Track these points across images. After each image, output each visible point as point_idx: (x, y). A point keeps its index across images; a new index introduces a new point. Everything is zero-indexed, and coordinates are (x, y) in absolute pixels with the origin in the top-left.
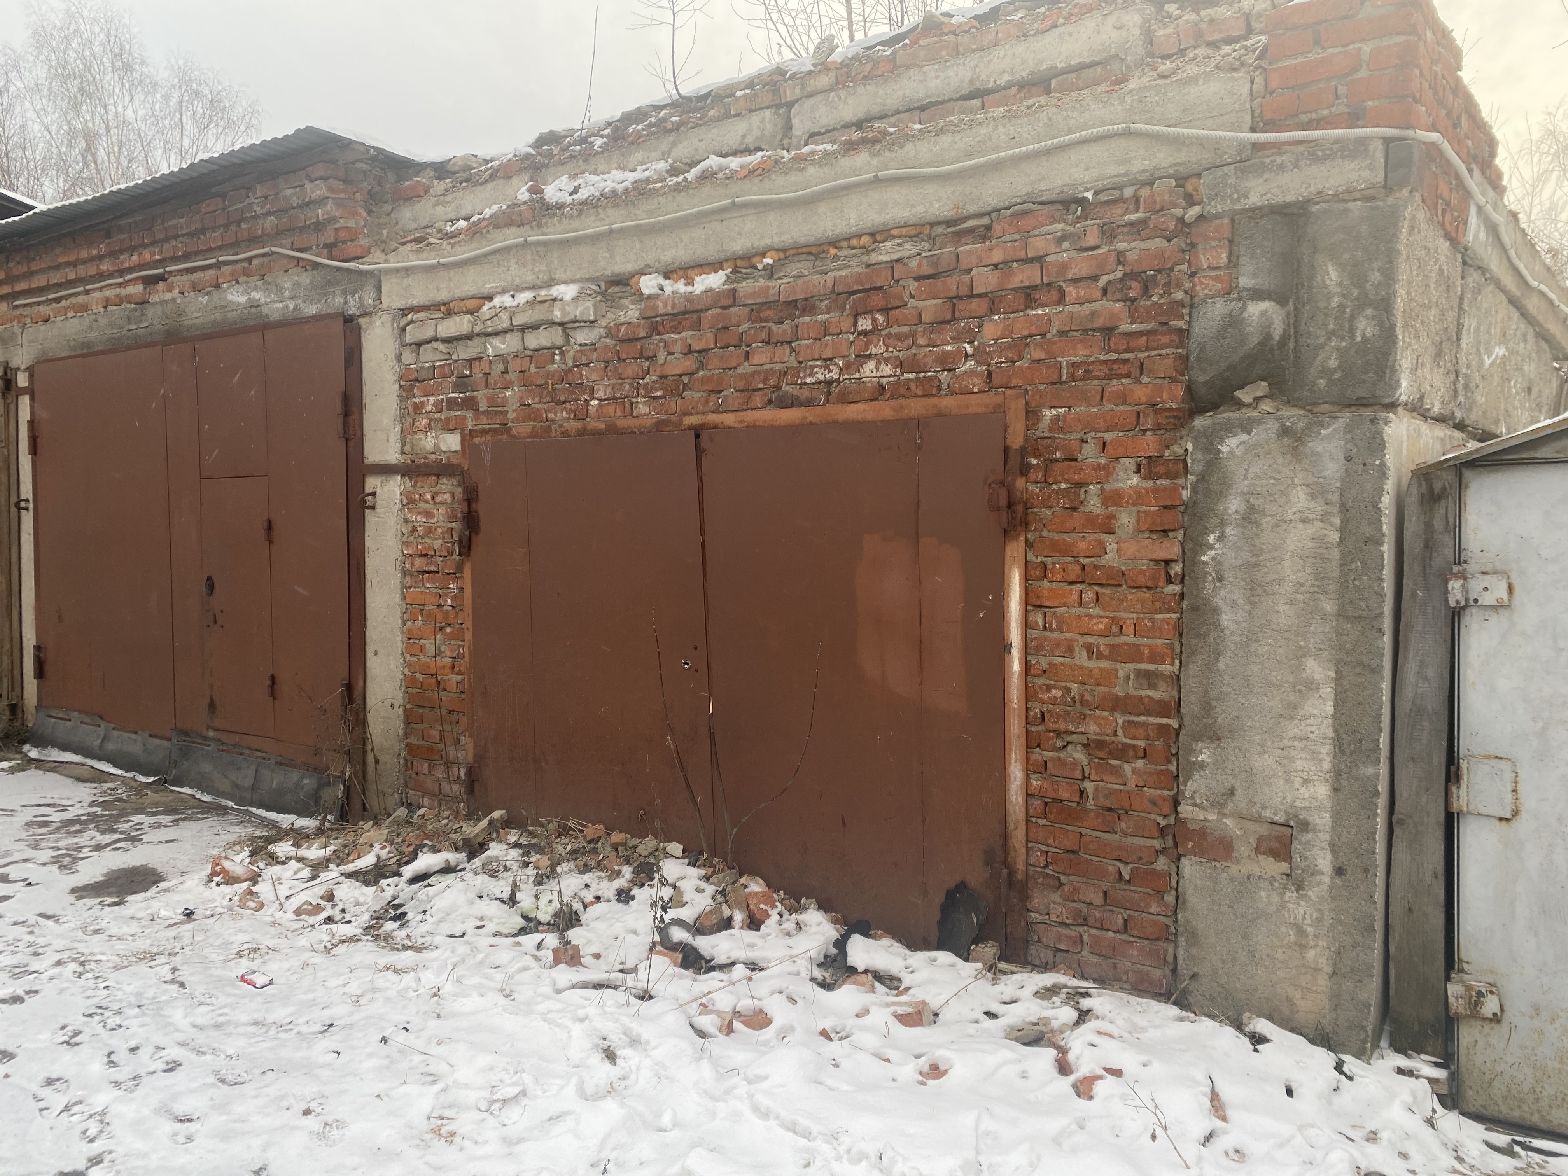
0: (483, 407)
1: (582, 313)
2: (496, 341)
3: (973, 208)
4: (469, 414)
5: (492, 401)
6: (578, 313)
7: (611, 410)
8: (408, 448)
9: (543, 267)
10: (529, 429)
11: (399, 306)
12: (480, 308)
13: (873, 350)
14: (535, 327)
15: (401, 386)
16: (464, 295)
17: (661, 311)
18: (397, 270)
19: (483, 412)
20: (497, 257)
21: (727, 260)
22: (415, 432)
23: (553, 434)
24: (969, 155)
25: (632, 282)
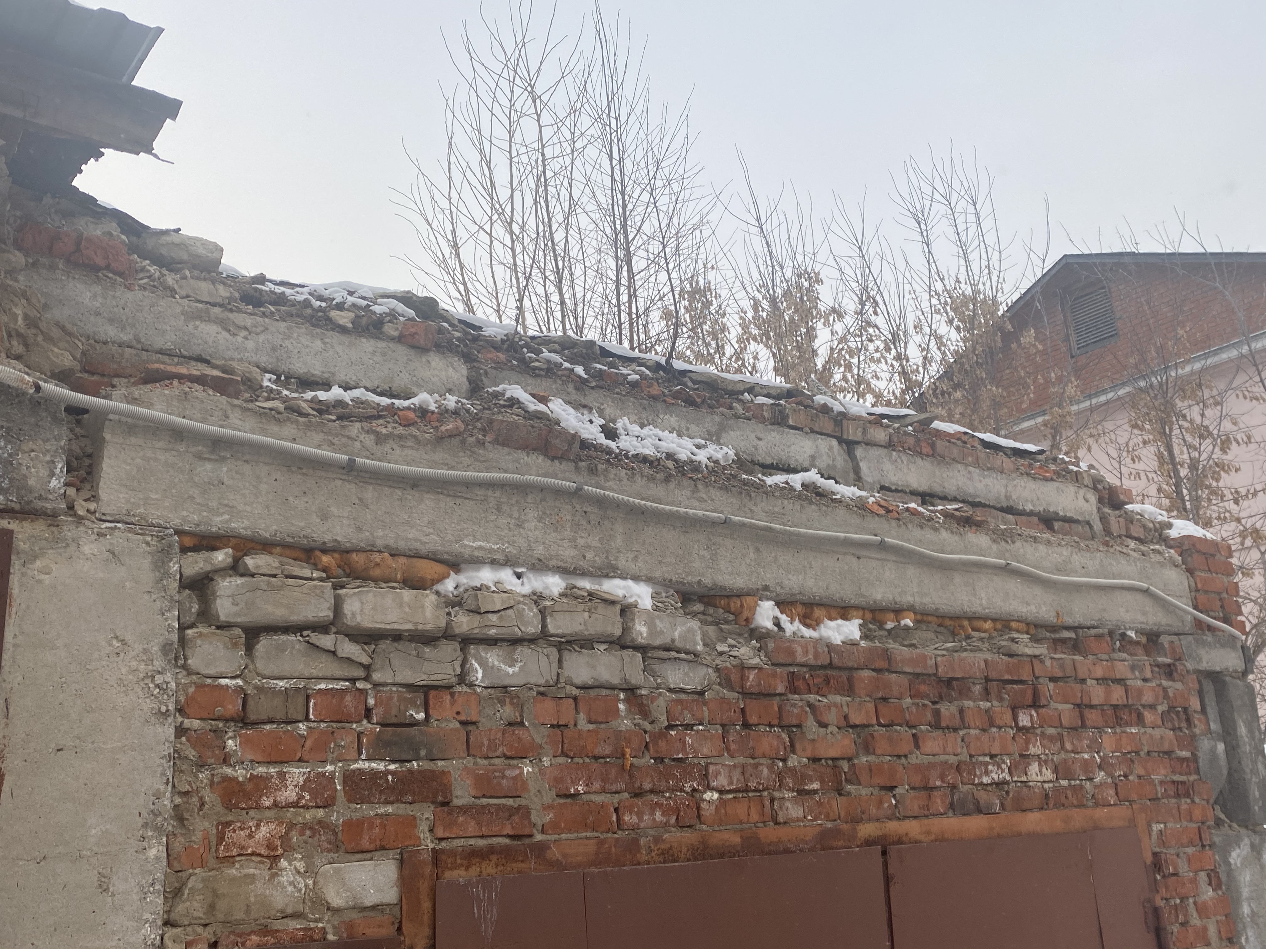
0: (462, 794)
1: (683, 636)
2: (493, 657)
4: (425, 812)
5: (485, 783)
6: (676, 635)
7: (741, 810)
8: (191, 907)
9: (594, 541)
10: (591, 847)
11: (176, 522)
12: (441, 579)
13: (1032, 750)
14: (584, 643)
15: (180, 731)
16: (402, 545)
17: (800, 659)
19: (465, 809)
22: (229, 860)
23: (643, 856)
24: (1059, 570)
25: (735, 604)
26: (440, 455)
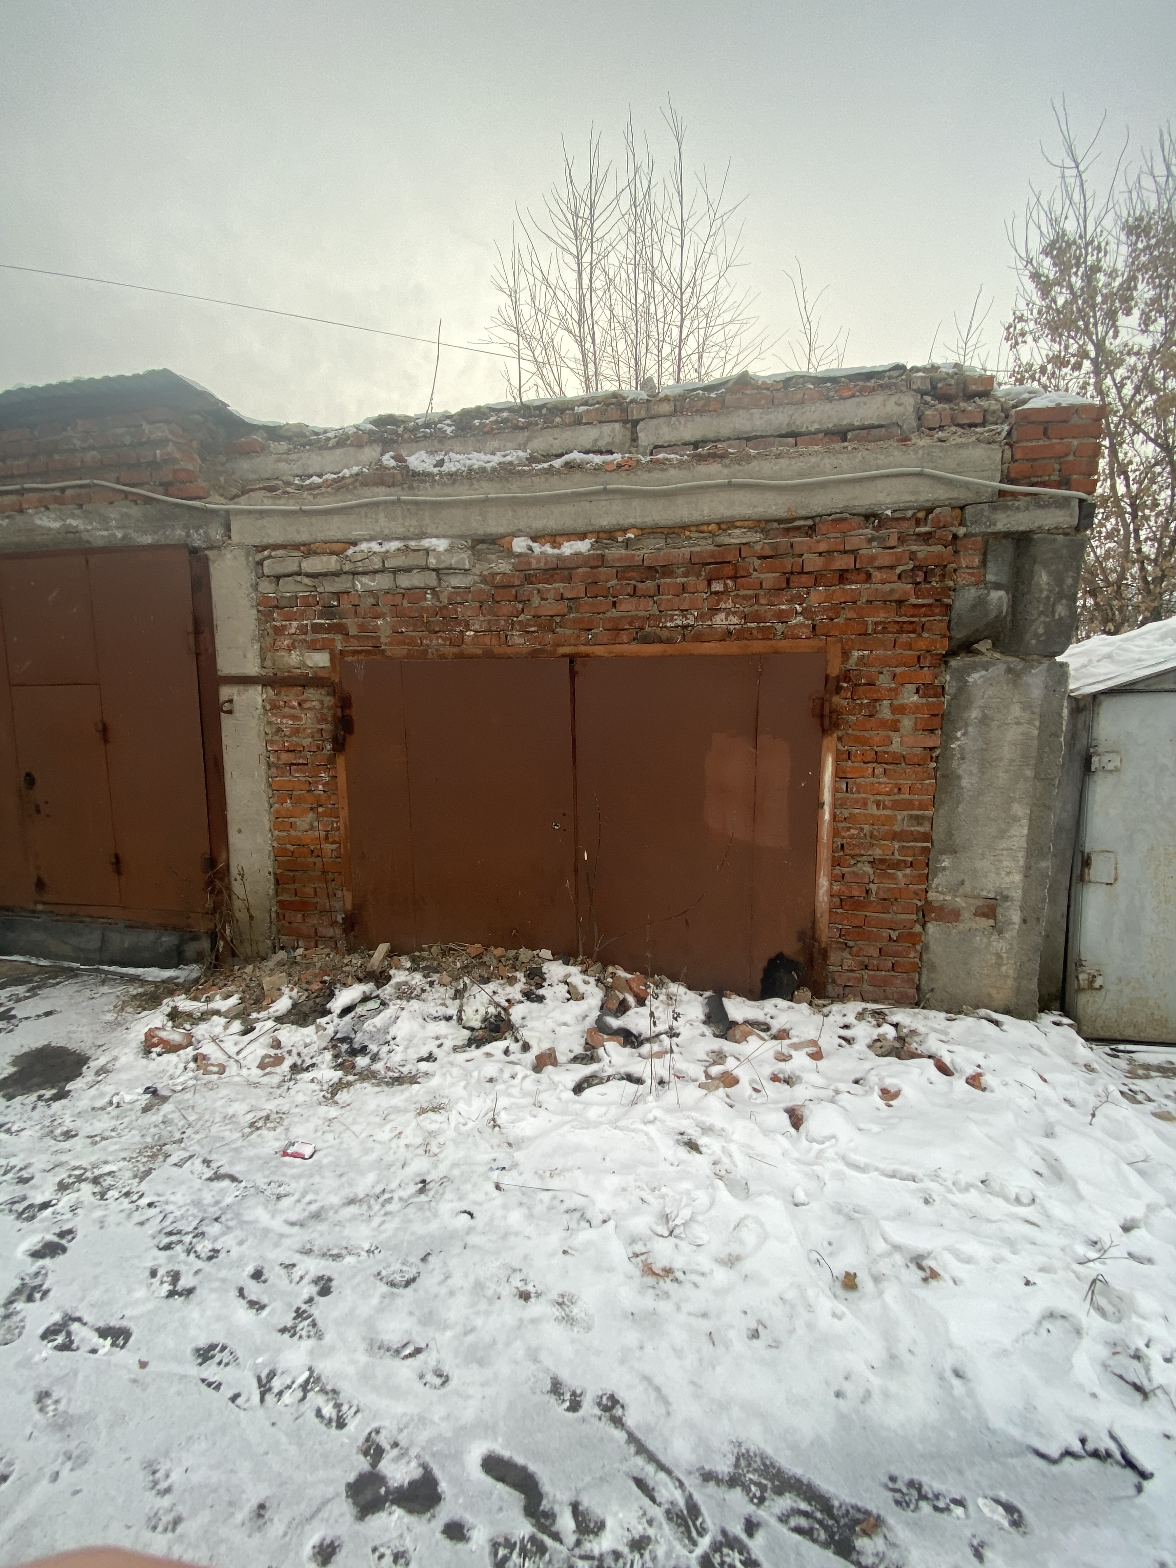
0: (353, 631)
1: (456, 562)
2: (365, 579)
3: (803, 513)
4: (339, 638)
5: (362, 627)
6: (453, 562)
7: (487, 640)
8: (268, 663)
9: (414, 523)
10: (405, 652)
11: (253, 543)
12: (345, 550)
13: (723, 605)
14: (408, 570)
15: (259, 611)
16: (327, 538)
17: (534, 566)
18: (250, 512)
19: (353, 637)
20: (363, 511)
21: (591, 532)
22: (277, 650)
23: (430, 656)
24: (801, 475)
25: (503, 541)
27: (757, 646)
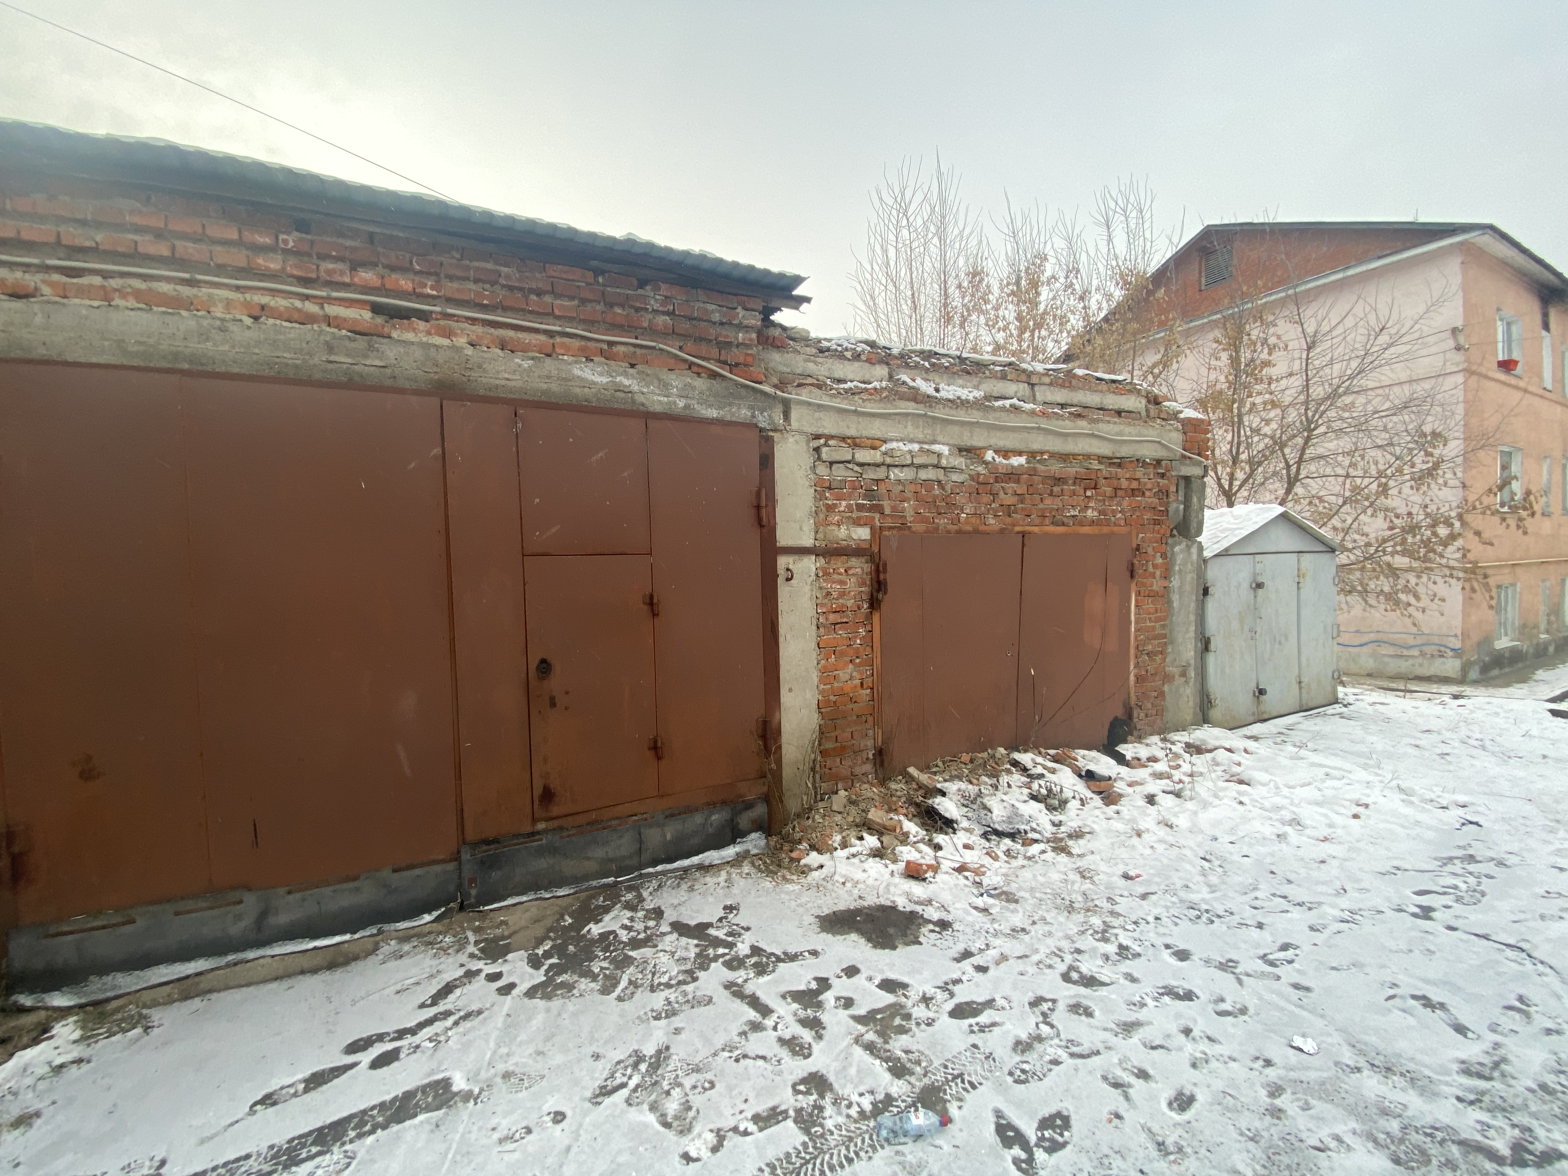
0: (887, 511)
2: (896, 471)
3: (1118, 455)
4: (877, 516)
5: (894, 509)
6: (956, 463)
7: (973, 520)
8: (820, 536)
9: (930, 432)
10: (925, 528)
11: (810, 431)
12: (881, 446)
13: (1090, 505)
14: (925, 466)
15: (815, 490)
16: (870, 435)
17: (1001, 471)
18: (809, 404)
19: (888, 515)
20: (897, 417)
21: (1025, 452)
22: (828, 525)
23: (940, 532)
24: (1117, 434)
25: (978, 452)
26: (881, 405)
27: (1106, 530)
